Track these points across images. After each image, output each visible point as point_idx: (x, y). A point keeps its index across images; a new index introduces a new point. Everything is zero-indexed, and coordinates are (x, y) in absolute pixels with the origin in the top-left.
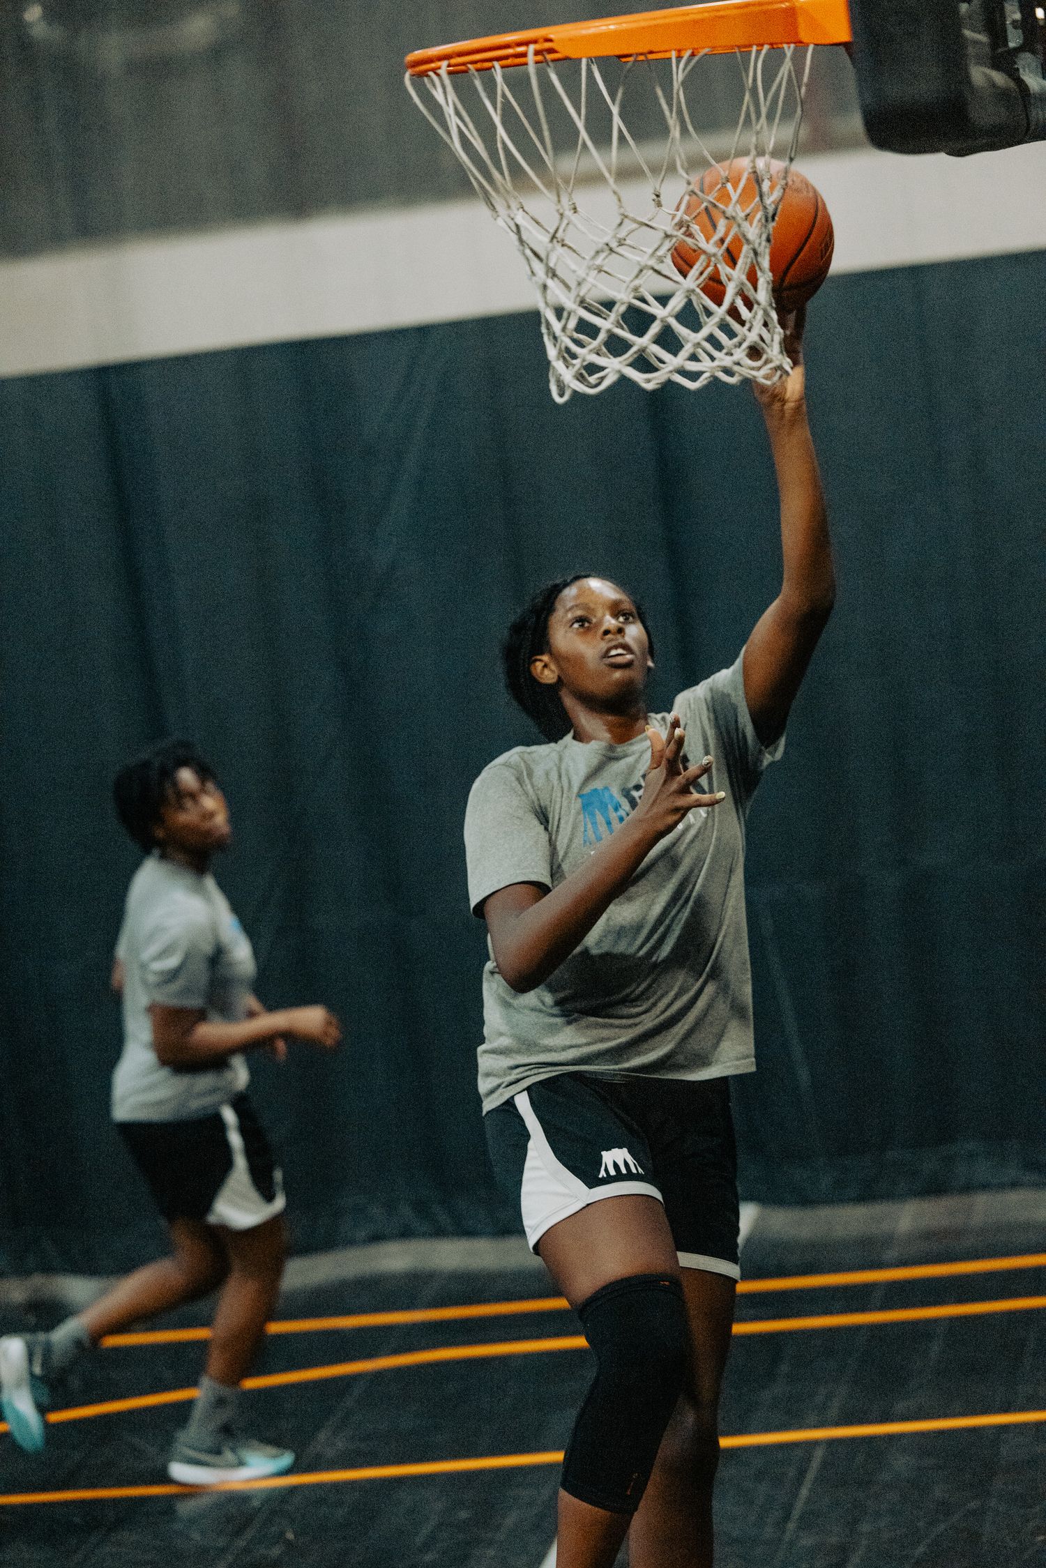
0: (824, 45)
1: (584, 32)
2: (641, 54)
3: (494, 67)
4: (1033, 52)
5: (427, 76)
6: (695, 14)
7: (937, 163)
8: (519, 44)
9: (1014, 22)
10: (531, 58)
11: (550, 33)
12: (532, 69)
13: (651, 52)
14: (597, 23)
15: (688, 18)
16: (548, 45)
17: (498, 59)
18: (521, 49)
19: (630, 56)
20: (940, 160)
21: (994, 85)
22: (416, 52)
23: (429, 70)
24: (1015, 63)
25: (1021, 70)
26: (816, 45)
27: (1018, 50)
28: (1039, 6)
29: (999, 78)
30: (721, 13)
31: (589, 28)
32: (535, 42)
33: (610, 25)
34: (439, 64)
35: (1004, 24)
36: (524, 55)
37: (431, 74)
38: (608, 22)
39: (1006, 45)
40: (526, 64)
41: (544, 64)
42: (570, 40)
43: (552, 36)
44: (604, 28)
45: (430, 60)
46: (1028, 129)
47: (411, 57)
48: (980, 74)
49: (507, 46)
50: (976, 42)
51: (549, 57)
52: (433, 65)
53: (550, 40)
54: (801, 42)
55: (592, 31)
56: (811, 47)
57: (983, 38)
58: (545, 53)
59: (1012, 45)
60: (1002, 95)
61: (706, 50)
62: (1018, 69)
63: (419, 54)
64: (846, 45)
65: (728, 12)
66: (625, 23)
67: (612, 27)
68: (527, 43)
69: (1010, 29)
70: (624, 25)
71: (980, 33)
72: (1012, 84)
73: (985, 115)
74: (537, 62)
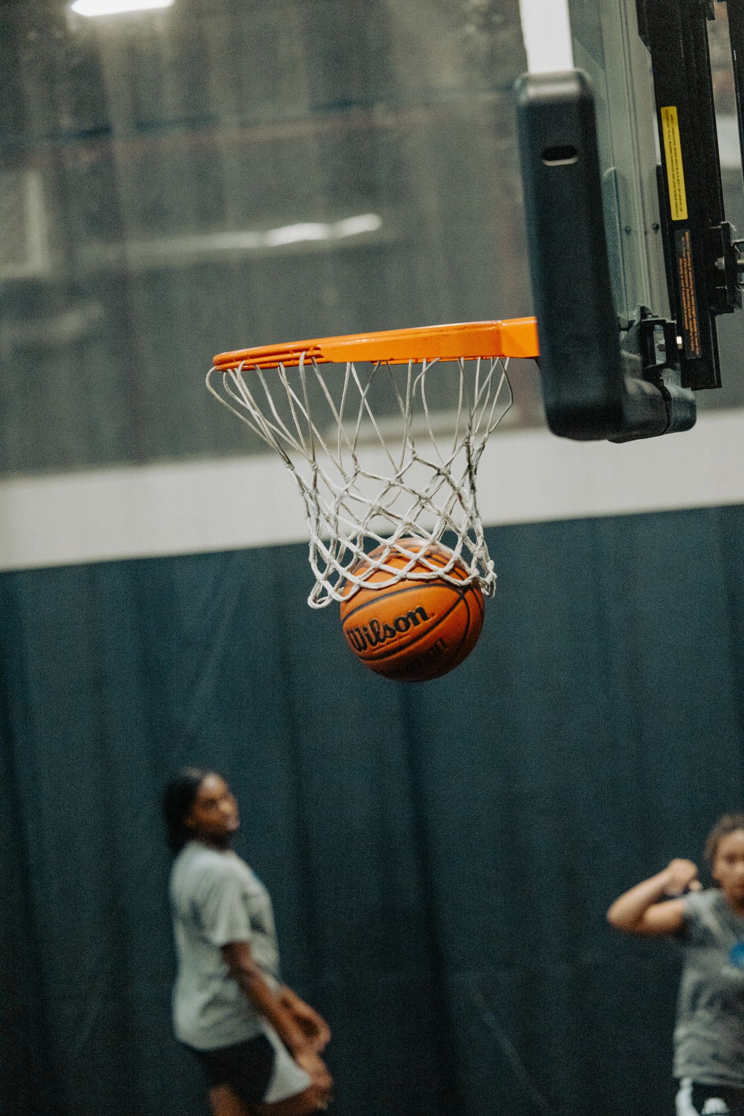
0: (520, 358)
1: (343, 344)
2: (384, 361)
3: (279, 366)
4: (674, 368)
5: (227, 372)
6: (425, 332)
7: (603, 447)
8: (295, 351)
9: (660, 346)
10: (301, 361)
11: (318, 344)
12: (301, 368)
13: (392, 359)
14: (353, 337)
15: (419, 336)
16: (316, 352)
17: (282, 361)
18: (295, 355)
19: (376, 362)
20: (604, 445)
21: (643, 393)
22: (222, 354)
23: (228, 368)
24: (661, 375)
25: (665, 381)
26: (511, 357)
27: (662, 367)
28: (679, 335)
29: (648, 388)
30: (445, 333)
31: (346, 341)
32: (307, 350)
33: (363, 339)
34: (237, 363)
35: (653, 348)
36: (297, 359)
37: (230, 371)
38: (361, 337)
39: (655, 363)
40: (298, 365)
41: (313, 365)
42: (333, 349)
43: (319, 346)
44: (358, 341)
45: (231, 361)
46: (669, 424)
47: (217, 358)
48: (634, 384)
49: (287, 352)
50: (630, 360)
51: (316, 360)
52: (233, 364)
53: (318, 349)
54: (503, 356)
55: (348, 343)
56: (508, 358)
57: (637, 357)
58: (313, 358)
59: (659, 362)
60: (651, 401)
61: (437, 359)
62: (662, 380)
63: (225, 355)
64: (535, 358)
65: (449, 333)
66: (374, 338)
67: (364, 341)
68: (301, 350)
69: (657, 350)
70: (373, 339)
71: (635, 354)
72: (657, 391)
73: (635, 414)
74: (305, 364)
